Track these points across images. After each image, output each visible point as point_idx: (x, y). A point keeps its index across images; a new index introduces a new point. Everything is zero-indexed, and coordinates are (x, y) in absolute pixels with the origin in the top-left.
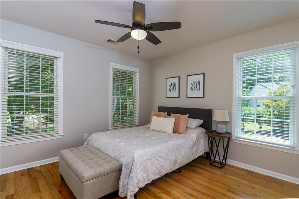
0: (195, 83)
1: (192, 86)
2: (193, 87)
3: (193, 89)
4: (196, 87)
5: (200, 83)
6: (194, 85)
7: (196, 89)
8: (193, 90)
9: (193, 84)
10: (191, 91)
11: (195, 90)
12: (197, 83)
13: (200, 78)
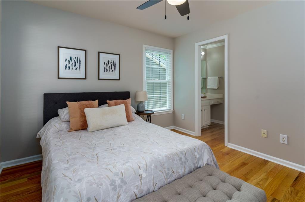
0: (109, 63)
1: (105, 66)
2: (107, 67)
3: (107, 69)
4: (111, 67)
5: (115, 64)
6: (108, 66)
7: (111, 70)
8: (107, 71)
9: (107, 64)
10: (104, 71)
11: (109, 71)
12: (112, 63)
13: (116, 58)
